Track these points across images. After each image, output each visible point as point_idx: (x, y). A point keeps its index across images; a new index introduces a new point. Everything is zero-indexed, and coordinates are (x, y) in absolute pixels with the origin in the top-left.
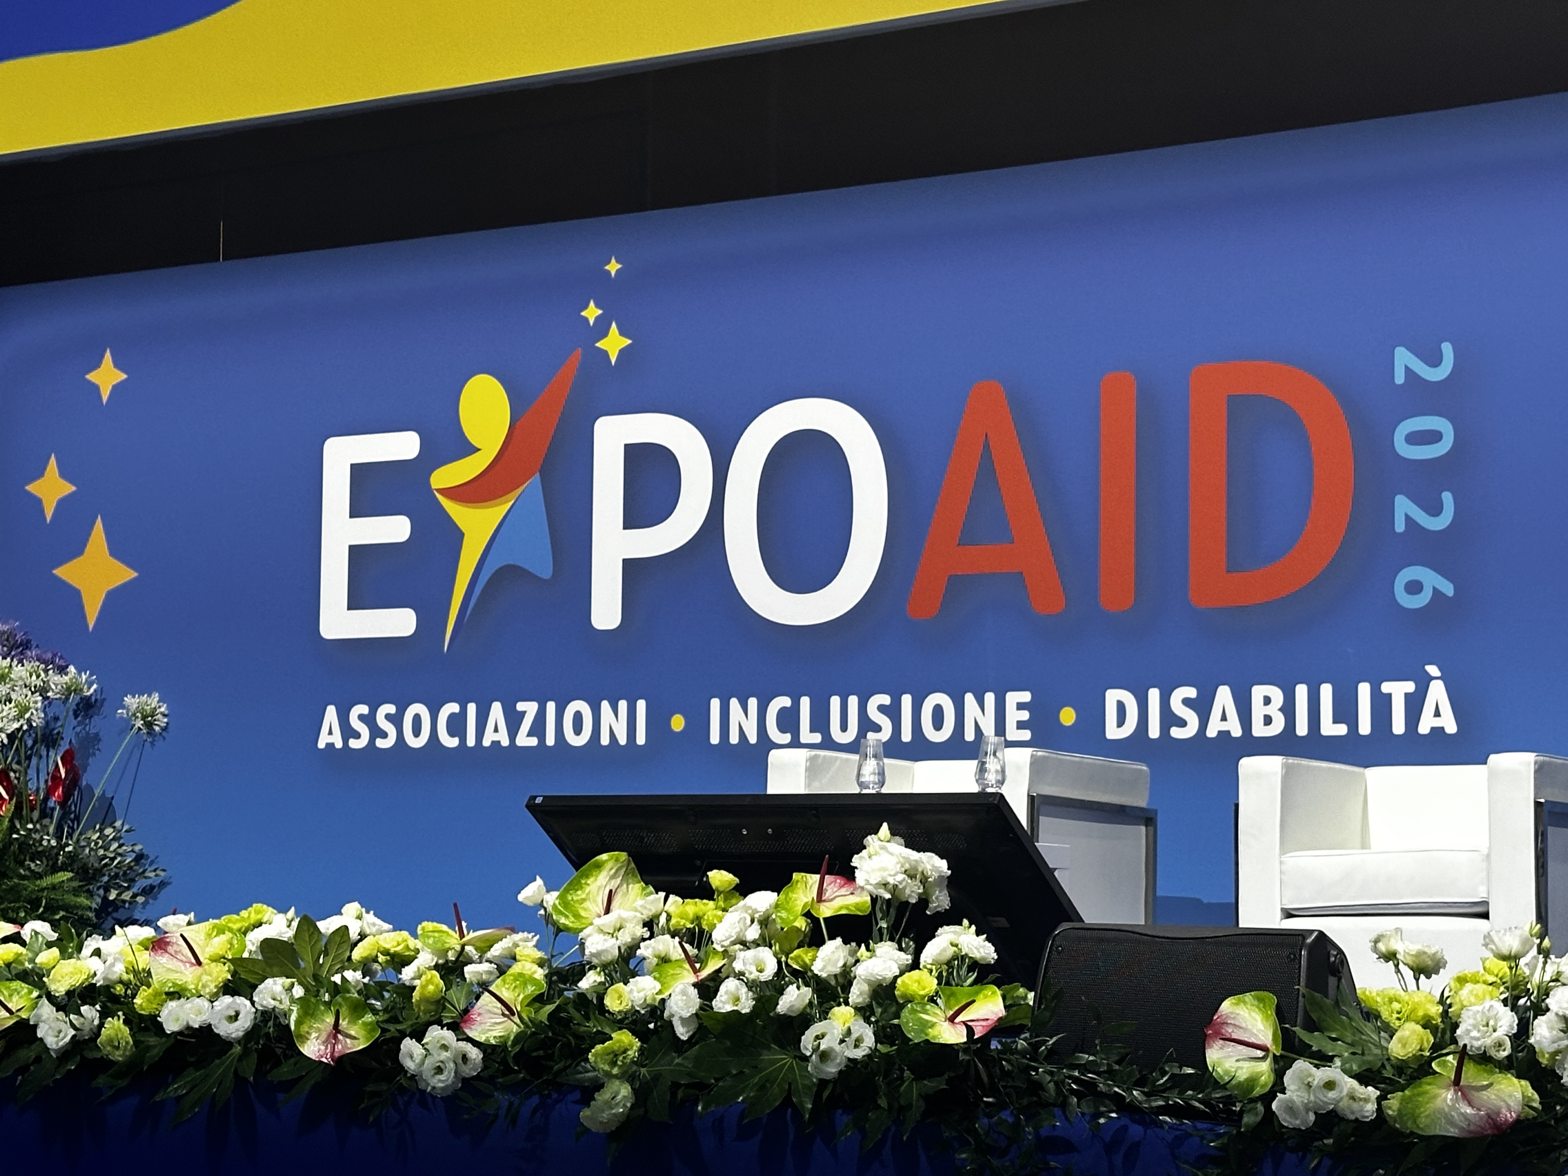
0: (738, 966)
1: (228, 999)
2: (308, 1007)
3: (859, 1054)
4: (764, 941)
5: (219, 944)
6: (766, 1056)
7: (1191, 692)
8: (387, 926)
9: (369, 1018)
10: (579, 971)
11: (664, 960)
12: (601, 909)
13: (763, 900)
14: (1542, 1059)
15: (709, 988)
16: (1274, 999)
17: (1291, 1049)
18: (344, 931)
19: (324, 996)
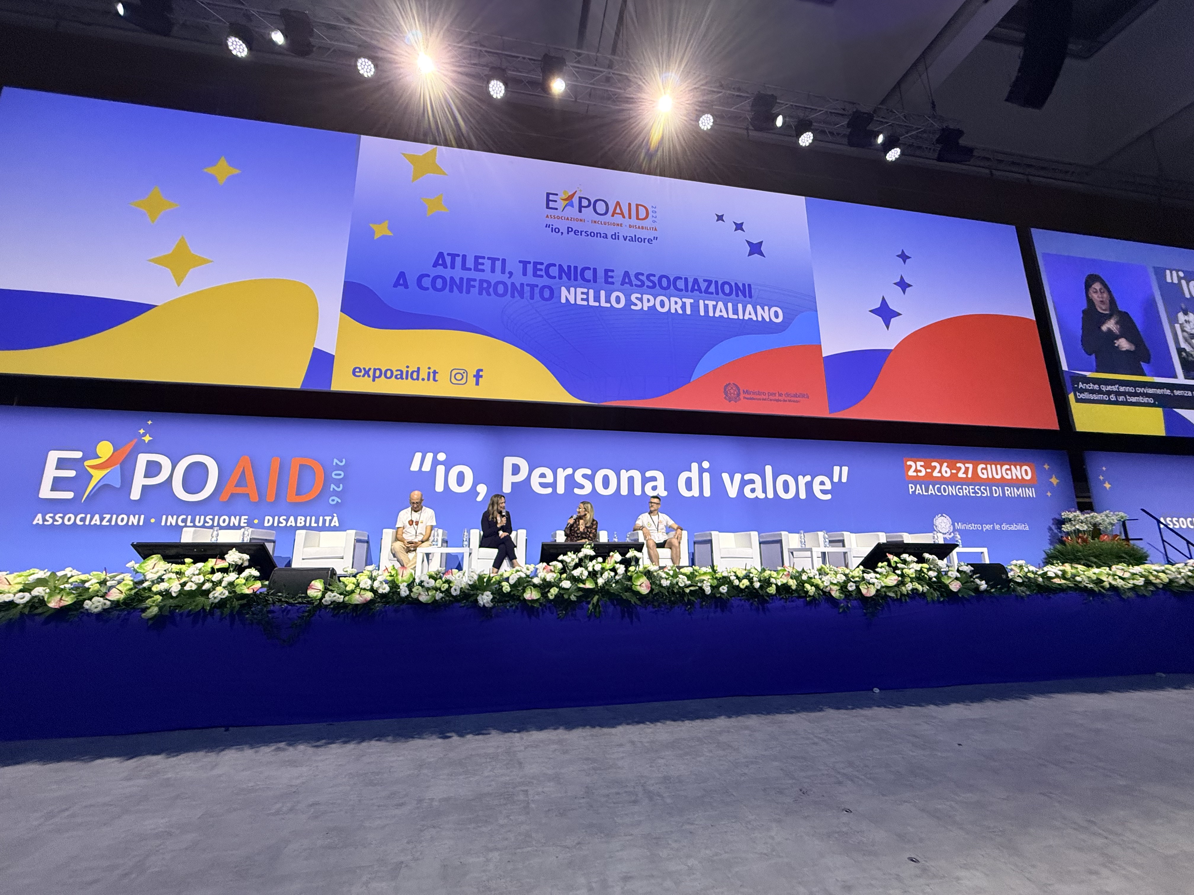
0: (193, 580)
1: (21, 594)
2: (51, 595)
3: (224, 597)
4: (199, 574)
5: (19, 580)
6: (197, 598)
7: (285, 517)
8: (80, 573)
9: (72, 596)
10: (142, 582)
11: (170, 579)
12: (151, 568)
13: (200, 565)
14: (375, 589)
15: (183, 585)
16: (323, 581)
17: (326, 590)
18: (66, 575)
19: (57, 591)
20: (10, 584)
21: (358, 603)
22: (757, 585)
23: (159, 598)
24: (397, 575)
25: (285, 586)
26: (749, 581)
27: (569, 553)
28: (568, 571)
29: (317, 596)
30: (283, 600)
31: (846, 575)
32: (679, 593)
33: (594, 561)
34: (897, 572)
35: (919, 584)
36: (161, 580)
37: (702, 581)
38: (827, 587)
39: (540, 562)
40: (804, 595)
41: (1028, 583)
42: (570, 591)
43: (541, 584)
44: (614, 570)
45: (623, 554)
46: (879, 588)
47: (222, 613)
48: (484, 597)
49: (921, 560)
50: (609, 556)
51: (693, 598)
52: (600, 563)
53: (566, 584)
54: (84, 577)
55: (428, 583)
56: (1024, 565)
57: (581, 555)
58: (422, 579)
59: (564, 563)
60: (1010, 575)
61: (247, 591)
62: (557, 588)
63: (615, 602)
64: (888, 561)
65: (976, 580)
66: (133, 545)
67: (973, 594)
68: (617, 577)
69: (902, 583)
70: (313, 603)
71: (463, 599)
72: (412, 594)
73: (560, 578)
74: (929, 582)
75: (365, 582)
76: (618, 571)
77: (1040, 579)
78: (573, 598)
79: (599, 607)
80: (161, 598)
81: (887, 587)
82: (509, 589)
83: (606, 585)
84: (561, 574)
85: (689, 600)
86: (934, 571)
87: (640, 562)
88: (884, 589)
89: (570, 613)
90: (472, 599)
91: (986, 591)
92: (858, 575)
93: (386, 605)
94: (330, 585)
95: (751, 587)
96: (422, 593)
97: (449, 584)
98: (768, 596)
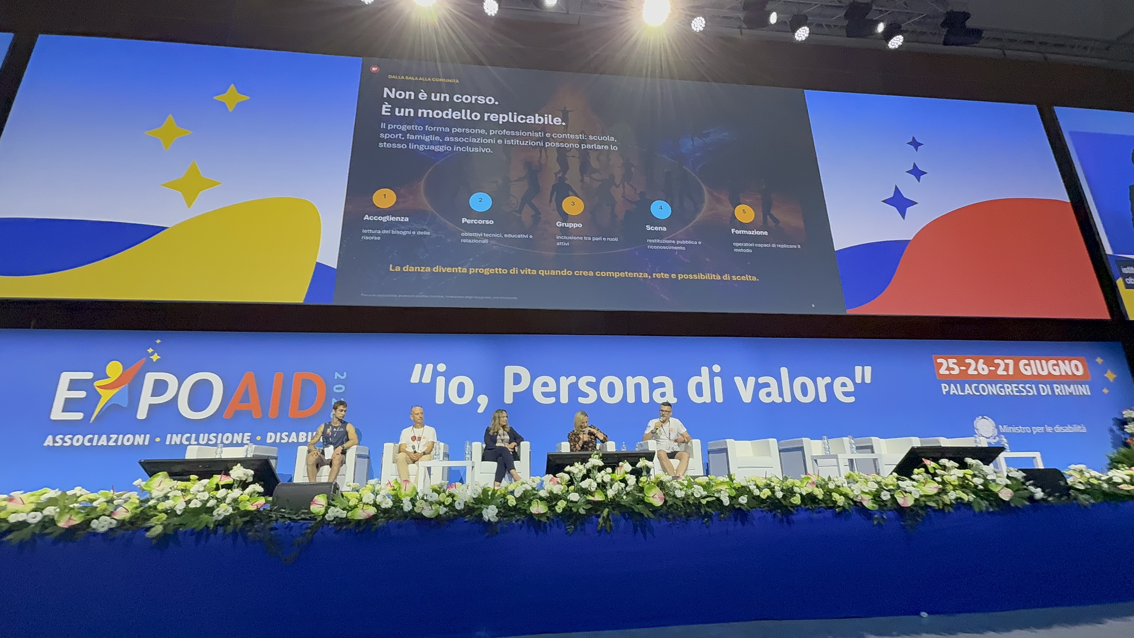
0: (198, 497)
1: (34, 513)
2: (61, 514)
3: (228, 514)
4: (204, 491)
5: (33, 499)
6: (201, 516)
7: (287, 433)
8: (89, 492)
9: (80, 515)
10: (147, 500)
11: (175, 496)
12: (157, 485)
13: (205, 481)
14: (378, 503)
15: (188, 502)
16: (326, 495)
17: (329, 505)
18: (75, 494)
19: (67, 511)
20: (24, 504)
21: (361, 518)
22: (779, 495)
23: (164, 516)
24: (400, 488)
25: (288, 501)
26: (771, 491)
27: (576, 464)
28: (576, 483)
29: (320, 512)
30: (286, 516)
31: (878, 483)
32: (694, 504)
33: (603, 471)
34: (936, 478)
35: (963, 492)
36: (166, 497)
37: (719, 491)
38: (857, 496)
39: (546, 474)
40: (833, 505)
41: (1091, 490)
42: (578, 504)
43: (548, 497)
44: (624, 481)
45: (633, 464)
46: (917, 497)
47: (225, 531)
48: (489, 510)
49: (963, 466)
50: (618, 466)
51: (709, 510)
52: (609, 474)
53: (574, 497)
54: (92, 496)
55: (431, 497)
56: (1084, 469)
57: (589, 465)
58: (426, 493)
59: (572, 475)
60: (1070, 481)
61: (251, 508)
62: (565, 500)
63: (627, 516)
64: (925, 467)
65: (1030, 487)
66: (140, 463)
67: (1027, 503)
68: (628, 489)
69: (943, 491)
70: (316, 519)
71: (467, 513)
72: (415, 508)
73: (568, 491)
74: (975, 490)
75: (368, 497)
76: (629, 482)
77: (1105, 486)
78: (582, 511)
79: (610, 521)
80: (166, 516)
81: (926, 496)
82: (514, 503)
83: (617, 496)
84: (568, 486)
85: (706, 512)
86: (979, 477)
87: (652, 472)
88: (923, 499)
89: (579, 528)
90: (476, 513)
91: (1043, 499)
92: (892, 483)
93: (388, 520)
94: (333, 500)
95: (773, 497)
96: (425, 507)
97: (452, 498)
98: (792, 507)
